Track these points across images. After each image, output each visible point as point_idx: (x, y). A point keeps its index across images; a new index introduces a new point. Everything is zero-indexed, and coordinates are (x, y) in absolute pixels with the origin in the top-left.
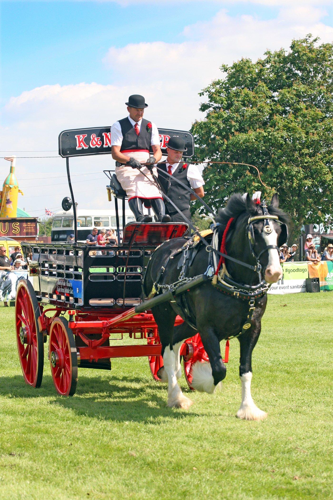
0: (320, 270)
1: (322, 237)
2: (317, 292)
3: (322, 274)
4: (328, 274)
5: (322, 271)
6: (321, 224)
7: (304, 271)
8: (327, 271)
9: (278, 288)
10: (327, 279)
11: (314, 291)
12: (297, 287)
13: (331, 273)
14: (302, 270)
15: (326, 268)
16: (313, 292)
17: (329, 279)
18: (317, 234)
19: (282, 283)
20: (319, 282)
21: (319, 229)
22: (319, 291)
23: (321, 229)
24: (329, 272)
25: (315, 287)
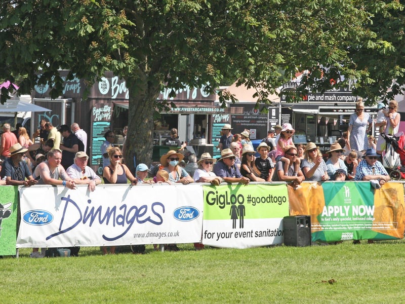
0: (311, 199)
1: (114, 105)
2: (307, 245)
3: (313, 209)
4: (325, 208)
5: (314, 203)
6: (113, 79)
7: (280, 200)
8: (323, 202)
9: (233, 235)
10: (322, 219)
11: (300, 242)
12: (268, 233)
13: (330, 207)
14: (278, 200)
15: (321, 196)
16: (299, 246)
17: (326, 220)
18: (104, 99)
19: (242, 226)
20: (309, 226)
21: (110, 90)
22: (310, 243)
23: (113, 88)
24: (327, 205)
25: (302, 236)
